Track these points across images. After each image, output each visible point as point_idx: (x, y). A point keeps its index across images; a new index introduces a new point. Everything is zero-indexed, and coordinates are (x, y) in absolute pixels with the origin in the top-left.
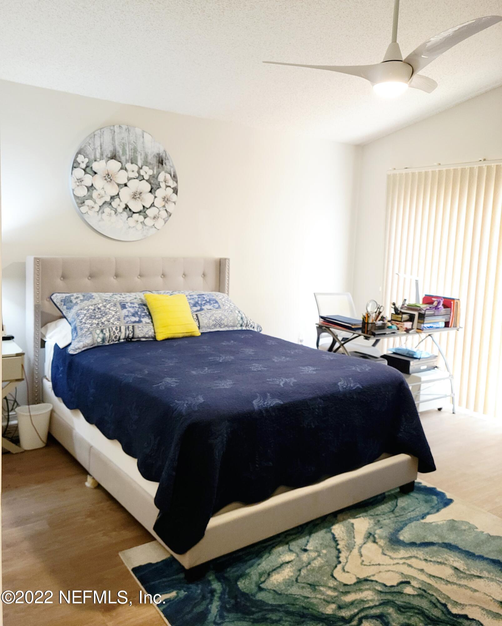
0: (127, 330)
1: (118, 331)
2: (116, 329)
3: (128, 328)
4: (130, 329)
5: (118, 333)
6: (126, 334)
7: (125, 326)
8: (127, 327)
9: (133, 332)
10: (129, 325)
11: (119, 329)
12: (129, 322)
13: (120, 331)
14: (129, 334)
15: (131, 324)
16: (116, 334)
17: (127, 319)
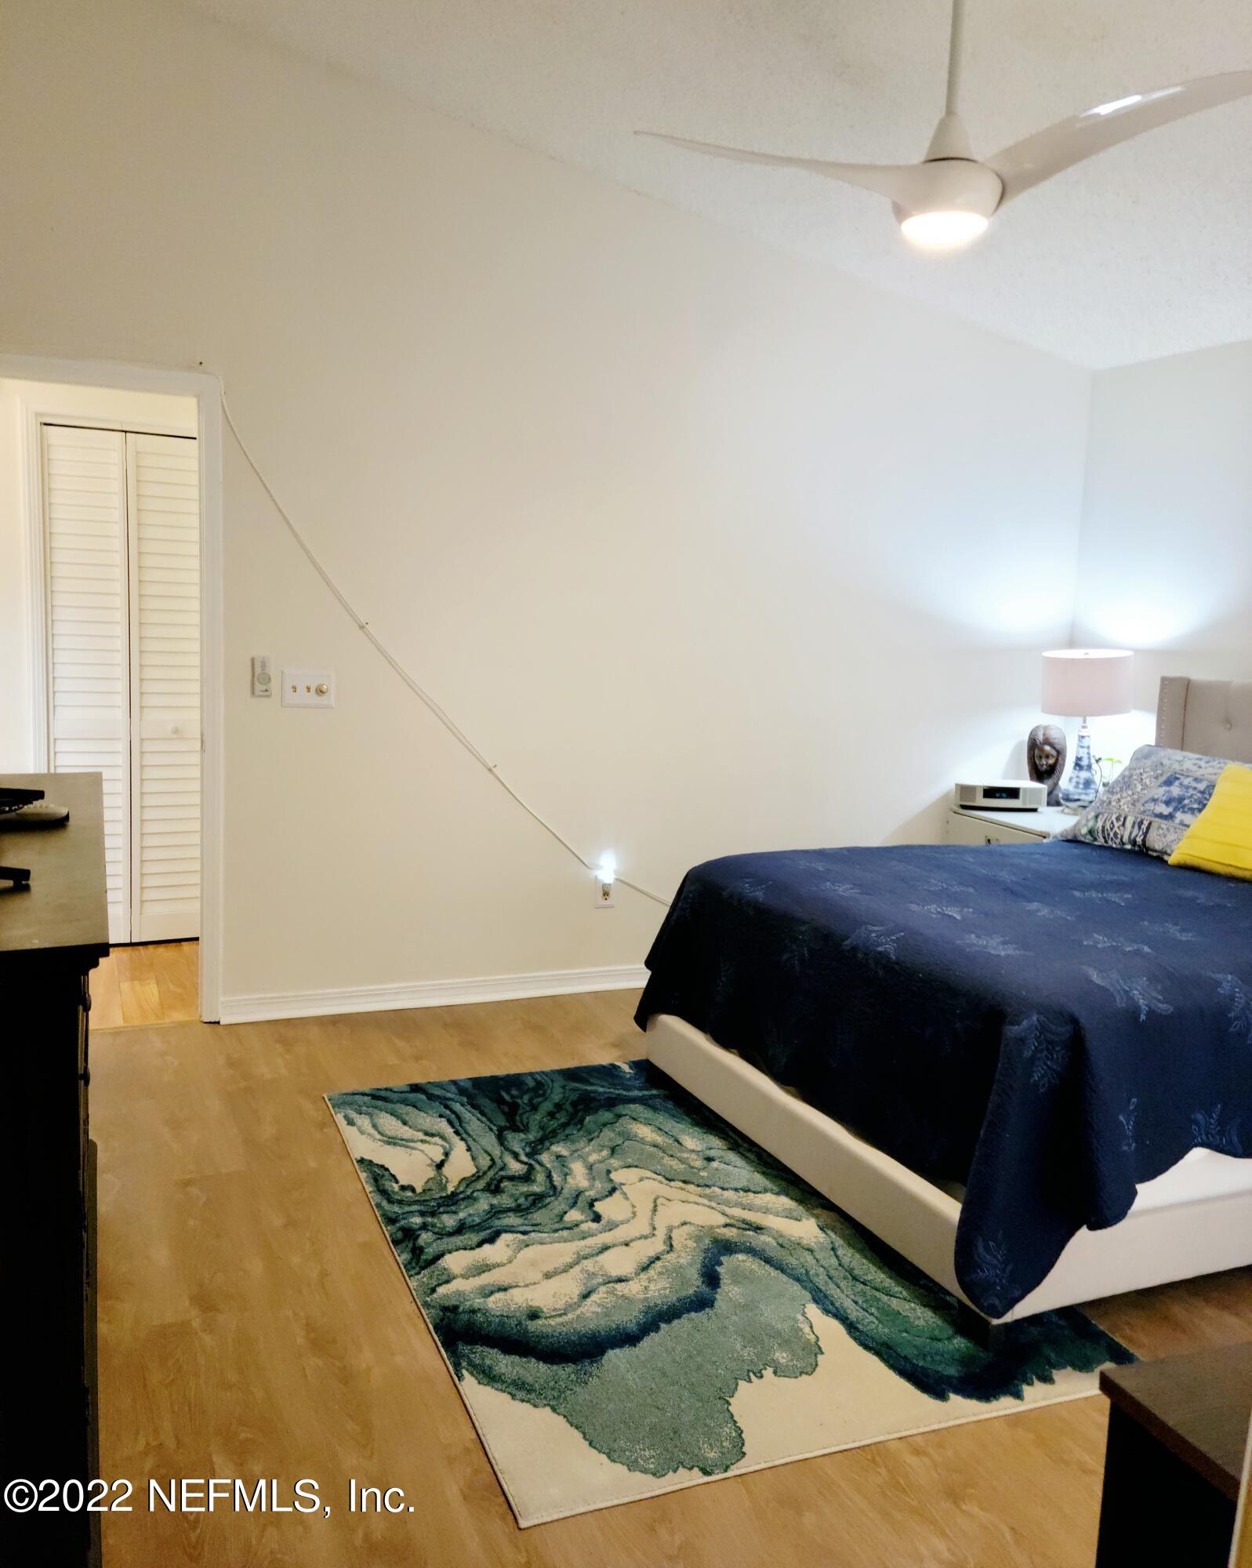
0: (1136, 827)
1: (1121, 823)
2: (1118, 819)
3: (1141, 823)
4: (1143, 826)
5: (1118, 827)
6: (1131, 833)
7: (1136, 818)
8: (1139, 820)
9: (1146, 834)
10: (1146, 817)
11: (1122, 819)
12: (1147, 813)
13: (1124, 824)
14: (1137, 836)
15: (1149, 818)
16: (1116, 829)
17: (1151, 806)
